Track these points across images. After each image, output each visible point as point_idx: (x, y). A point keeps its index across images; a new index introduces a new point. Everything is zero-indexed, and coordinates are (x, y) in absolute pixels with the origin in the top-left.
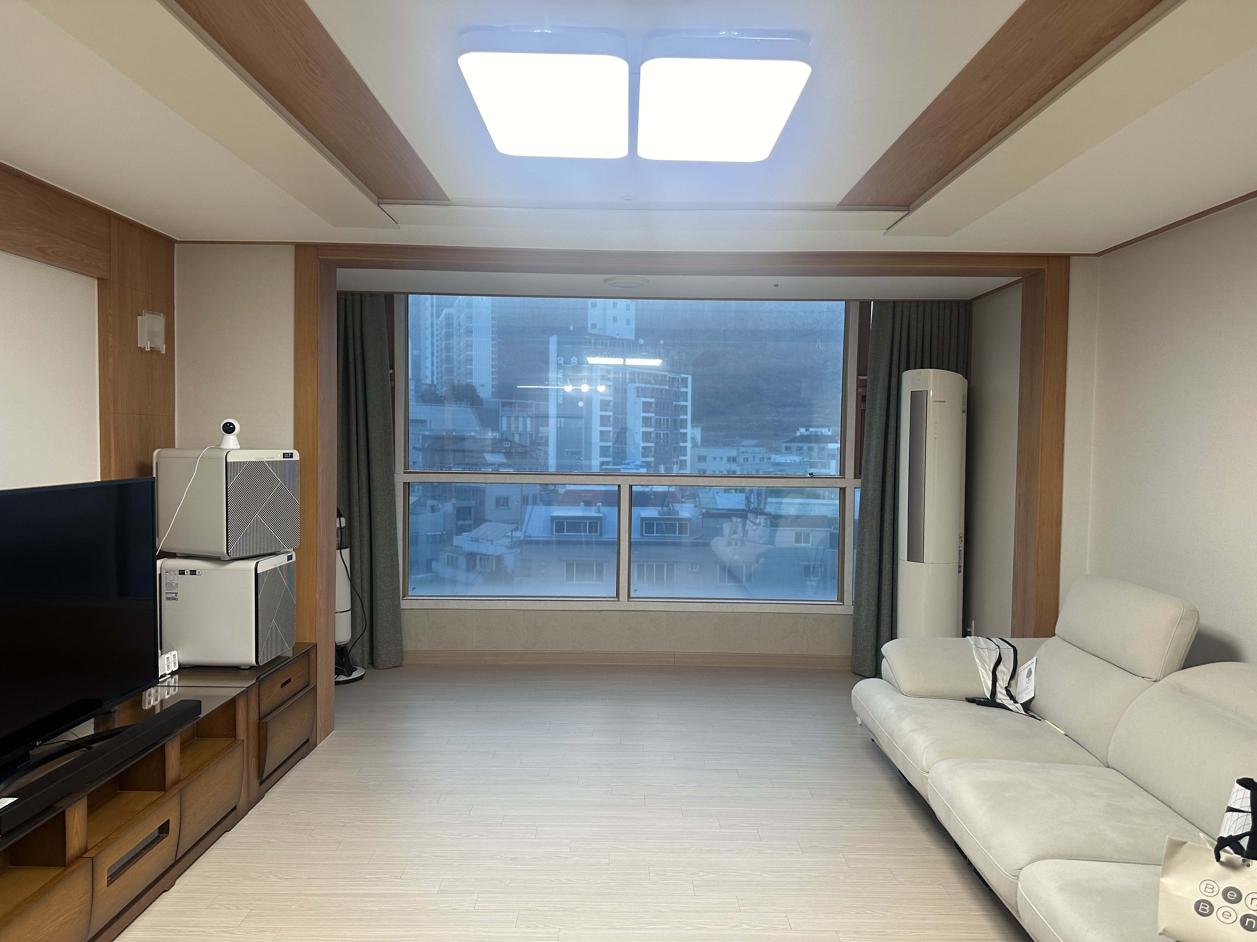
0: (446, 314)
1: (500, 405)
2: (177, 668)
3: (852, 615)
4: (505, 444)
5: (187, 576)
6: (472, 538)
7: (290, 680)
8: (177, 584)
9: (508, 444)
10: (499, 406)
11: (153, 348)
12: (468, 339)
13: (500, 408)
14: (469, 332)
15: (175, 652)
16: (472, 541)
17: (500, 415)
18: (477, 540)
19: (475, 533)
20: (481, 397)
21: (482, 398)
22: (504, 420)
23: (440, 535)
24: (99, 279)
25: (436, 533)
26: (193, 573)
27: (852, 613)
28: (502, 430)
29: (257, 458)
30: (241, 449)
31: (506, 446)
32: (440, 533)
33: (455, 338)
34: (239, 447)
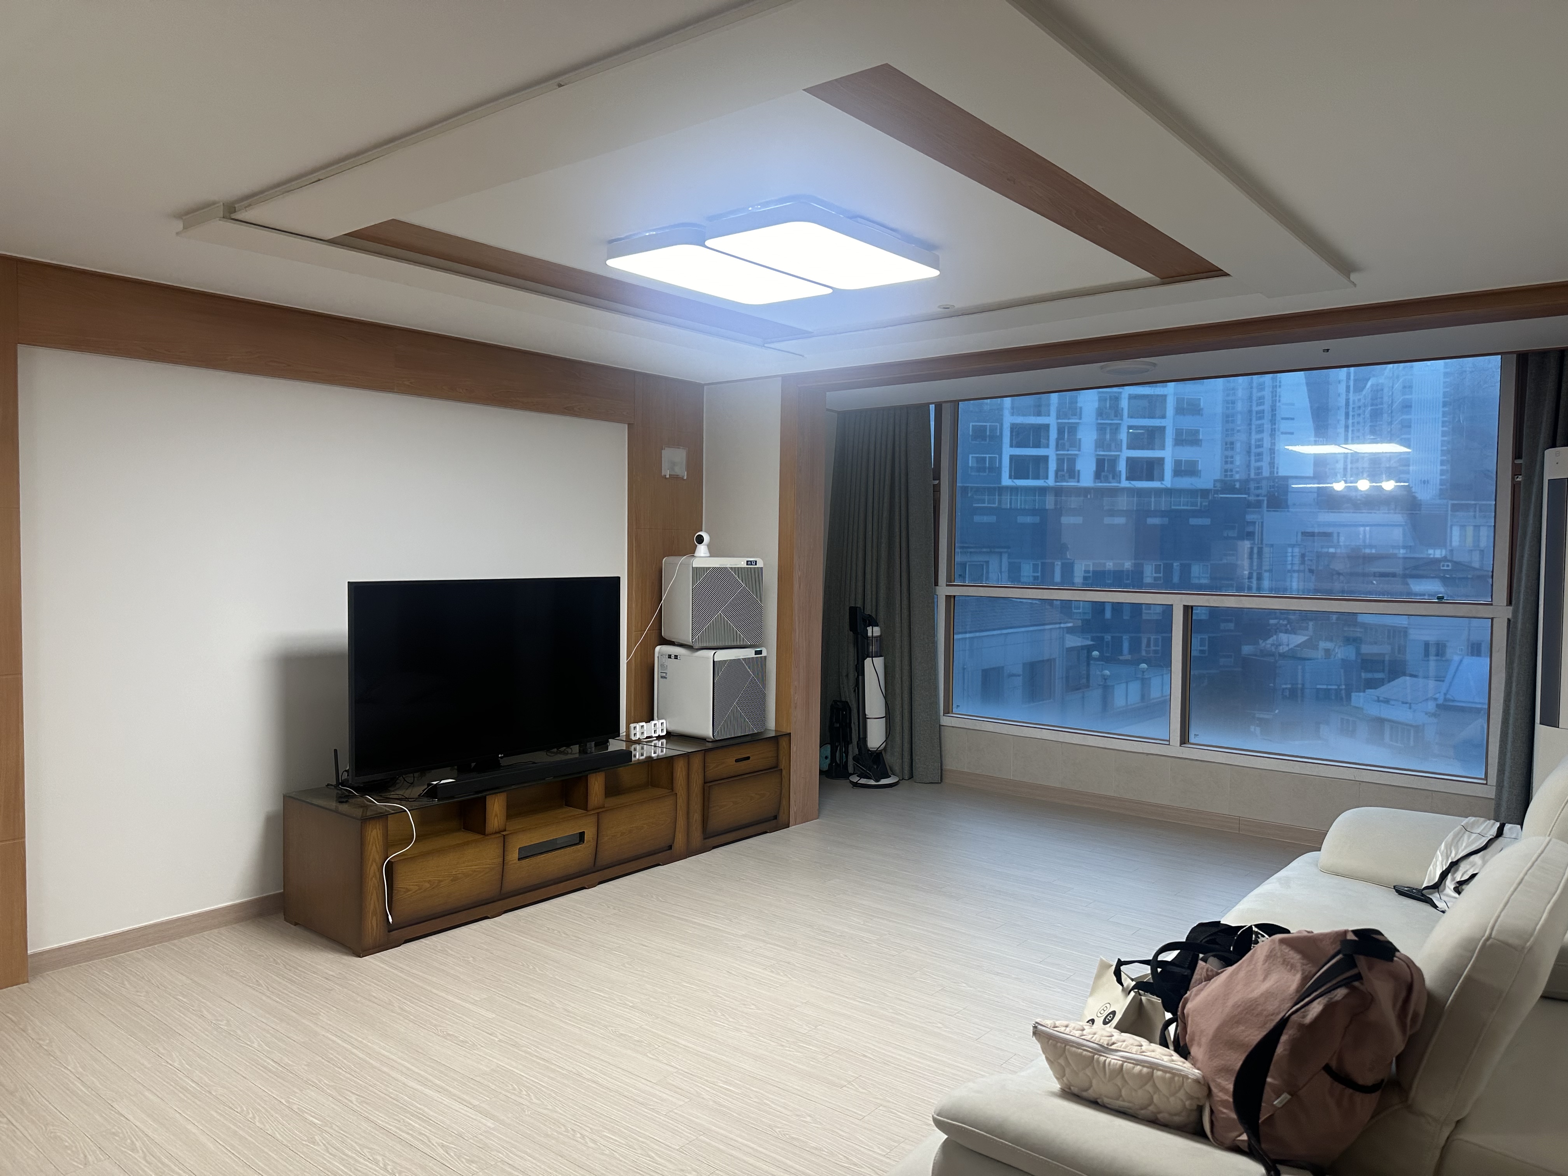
0: (1372, 385)
1: (1450, 509)
2: (664, 733)
3: (1493, 799)
4: (1443, 566)
5: (673, 660)
6: (1378, 697)
7: (748, 758)
8: (667, 666)
9: (1448, 566)
10: (1447, 511)
11: (672, 475)
12: (1405, 417)
13: (1449, 512)
14: (1407, 406)
15: (663, 721)
16: (1379, 701)
17: (1449, 524)
18: (1387, 701)
19: (1383, 691)
20: (1419, 498)
21: (1421, 500)
22: (1456, 532)
23: (1336, 689)
24: (629, 424)
25: (1329, 687)
26: (676, 657)
27: (1493, 797)
28: (1451, 545)
29: (721, 565)
30: (709, 557)
31: (1445, 568)
32: (1336, 687)
33: (1385, 416)
34: (708, 555)
